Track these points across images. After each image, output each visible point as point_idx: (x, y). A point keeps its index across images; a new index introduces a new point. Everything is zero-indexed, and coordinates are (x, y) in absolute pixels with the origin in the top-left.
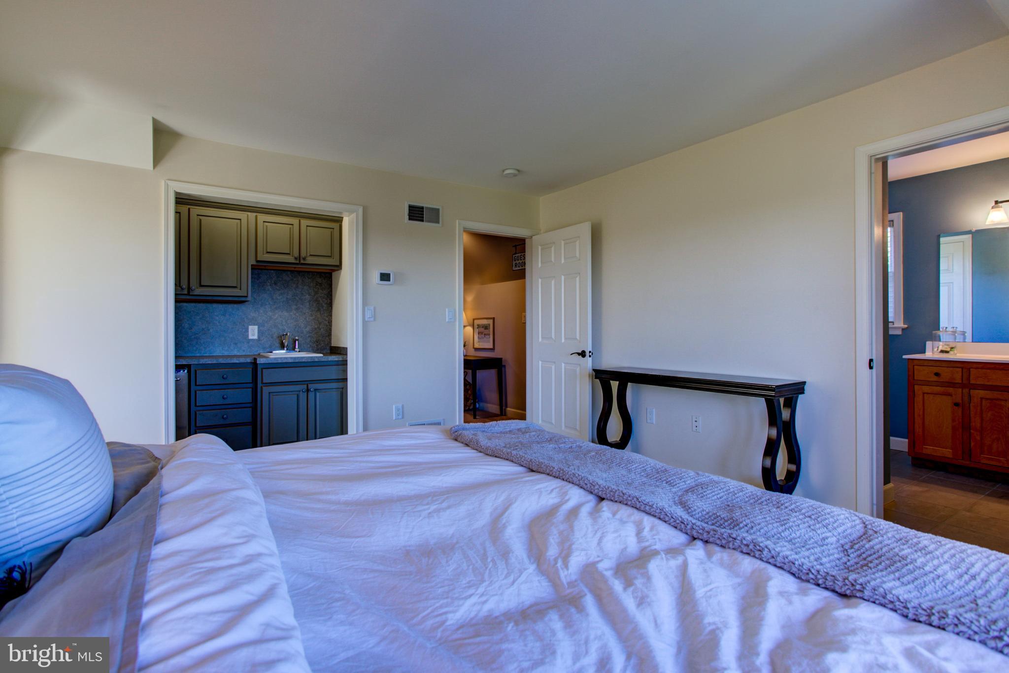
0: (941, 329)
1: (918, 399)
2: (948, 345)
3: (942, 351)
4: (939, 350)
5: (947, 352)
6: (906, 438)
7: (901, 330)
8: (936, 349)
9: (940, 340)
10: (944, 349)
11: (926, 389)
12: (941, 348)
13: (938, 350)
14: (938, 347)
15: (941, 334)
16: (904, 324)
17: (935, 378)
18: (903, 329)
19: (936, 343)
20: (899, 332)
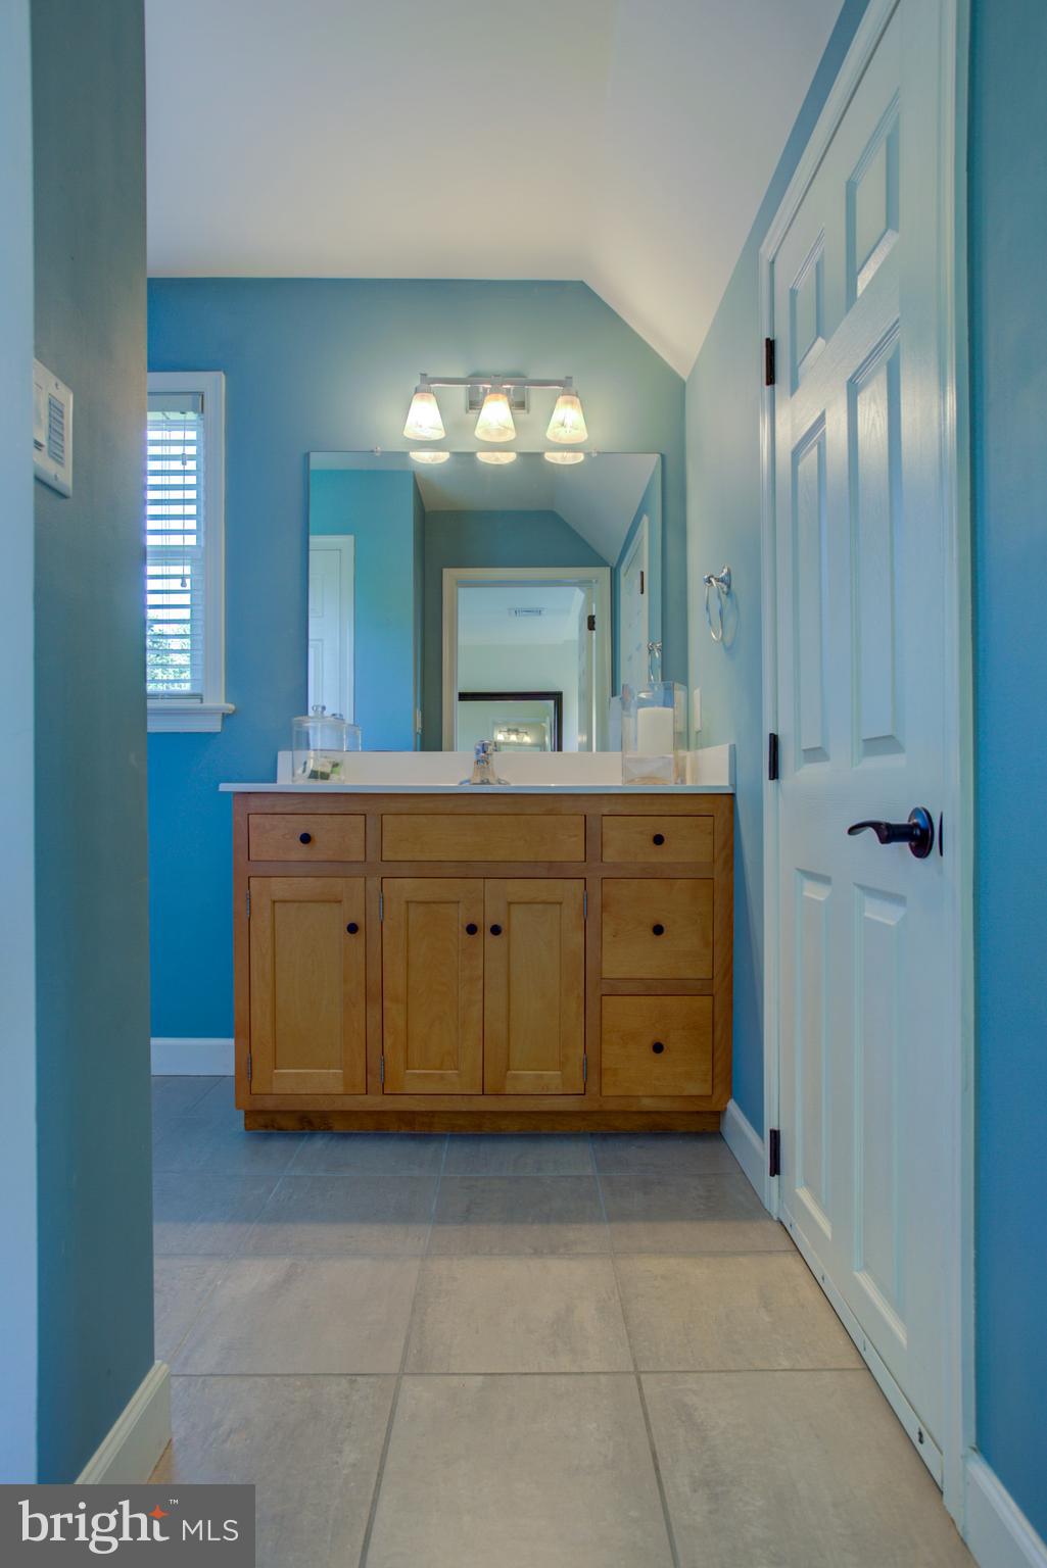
0: (311, 713)
1: (261, 923)
2: (326, 757)
3: (314, 775)
4: (308, 772)
5: (325, 776)
6: (229, 1037)
7: (220, 717)
8: (300, 771)
9: (308, 747)
10: (320, 769)
11: (279, 887)
12: (311, 766)
13: (304, 771)
14: (305, 763)
15: (311, 724)
16: (226, 702)
17: (301, 852)
18: (226, 717)
19: (300, 755)
20: (214, 725)
